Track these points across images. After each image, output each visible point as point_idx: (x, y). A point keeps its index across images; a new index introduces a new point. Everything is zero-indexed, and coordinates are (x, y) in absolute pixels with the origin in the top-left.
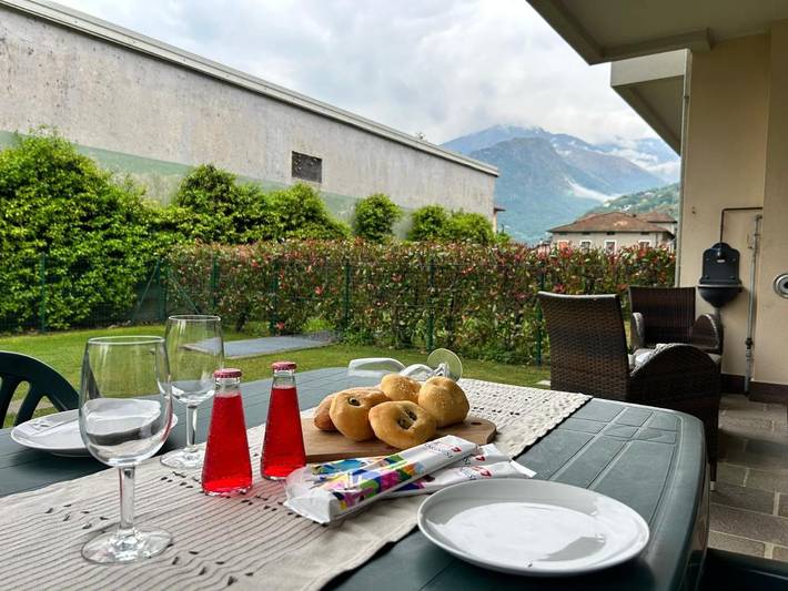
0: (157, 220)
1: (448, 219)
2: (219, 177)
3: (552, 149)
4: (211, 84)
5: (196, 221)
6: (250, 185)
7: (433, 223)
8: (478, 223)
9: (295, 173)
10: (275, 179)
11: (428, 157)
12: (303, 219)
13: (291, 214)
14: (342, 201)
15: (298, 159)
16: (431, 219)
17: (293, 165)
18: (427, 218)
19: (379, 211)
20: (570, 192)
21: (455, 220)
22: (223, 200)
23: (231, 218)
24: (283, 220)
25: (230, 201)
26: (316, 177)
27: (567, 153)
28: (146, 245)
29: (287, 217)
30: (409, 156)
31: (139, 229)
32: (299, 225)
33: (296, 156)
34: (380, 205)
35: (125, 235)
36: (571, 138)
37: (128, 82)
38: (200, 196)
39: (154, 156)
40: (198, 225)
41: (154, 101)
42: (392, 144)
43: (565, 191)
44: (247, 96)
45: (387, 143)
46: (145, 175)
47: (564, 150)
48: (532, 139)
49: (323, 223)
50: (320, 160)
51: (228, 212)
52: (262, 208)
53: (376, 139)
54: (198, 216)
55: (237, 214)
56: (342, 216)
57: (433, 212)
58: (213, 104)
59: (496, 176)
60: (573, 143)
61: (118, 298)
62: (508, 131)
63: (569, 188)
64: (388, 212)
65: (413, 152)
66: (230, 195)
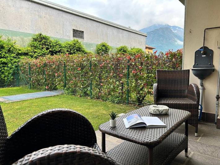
0: (20, 52)
1: (128, 50)
2: (43, 37)
3: (171, 30)
4: (41, 6)
5: (35, 52)
6: (56, 40)
7: (124, 51)
8: (139, 51)
9: (74, 36)
10: (66, 38)
11: (122, 30)
12: (76, 51)
13: (71, 49)
14: (92, 45)
15: (75, 31)
16: (122, 50)
17: (73, 34)
18: (121, 50)
19: (104, 48)
20: (177, 43)
21: (132, 50)
22: (45, 45)
23: (48, 50)
24: (68, 51)
25: (48, 45)
26: (82, 37)
27: (176, 31)
28: (15, 60)
29: (69, 50)
30: (115, 30)
31: (13, 55)
32: (74, 53)
33: (74, 30)
34: (104, 46)
35: (7, 57)
36: (177, 27)
37: (10, 6)
38: (36, 43)
39: (21, 31)
40: (36, 53)
41: (20, 12)
42: (109, 27)
43: (175, 43)
44: (55, 11)
45: (107, 26)
46: (18, 37)
47: (175, 31)
48: (165, 28)
49: (83, 52)
50: (83, 32)
51: (47, 49)
52: (60, 47)
53: (103, 25)
54: (36, 50)
55: (50, 49)
56: (91, 50)
57: (123, 48)
58: (43, 13)
59: (146, 36)
60: (178, 28)
61: (6, 78)
62: (158, 26)
63: (176, 42)
64: (107, 48)
65: (117, 29)
66: (48, 43)
